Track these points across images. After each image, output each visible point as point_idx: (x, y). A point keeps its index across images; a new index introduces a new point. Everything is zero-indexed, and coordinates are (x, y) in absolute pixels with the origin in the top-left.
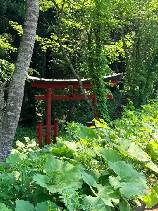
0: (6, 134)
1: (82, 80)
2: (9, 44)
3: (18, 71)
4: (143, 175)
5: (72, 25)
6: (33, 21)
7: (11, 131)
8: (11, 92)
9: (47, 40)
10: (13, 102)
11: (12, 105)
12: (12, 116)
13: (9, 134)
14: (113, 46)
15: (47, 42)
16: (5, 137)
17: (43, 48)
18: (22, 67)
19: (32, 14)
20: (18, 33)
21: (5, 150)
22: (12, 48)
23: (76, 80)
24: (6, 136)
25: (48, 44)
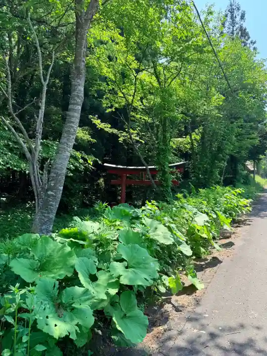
0: (45, 213)
1: (149, 167)
2: (89, 136)
3: (60, 152)
4: (156, 261)
5: (141, 118)
6: (77, 104)
7: (51, 210)
8: (52, 172)
9: (123, 133)
10: (53, 182)
11: (52, 185)
12: (52, 195)
13: (49, 213)
14: (184, 139)
15: (122, 134)
16: (44, 216)
17: (119, 139)
18: (64, 148)
19: (76, 98)
20: (97, 127)
21: (44, 229)
22: (92, 140)
23: (145, 167)
24: (46, 215)
25: (123, 136)
